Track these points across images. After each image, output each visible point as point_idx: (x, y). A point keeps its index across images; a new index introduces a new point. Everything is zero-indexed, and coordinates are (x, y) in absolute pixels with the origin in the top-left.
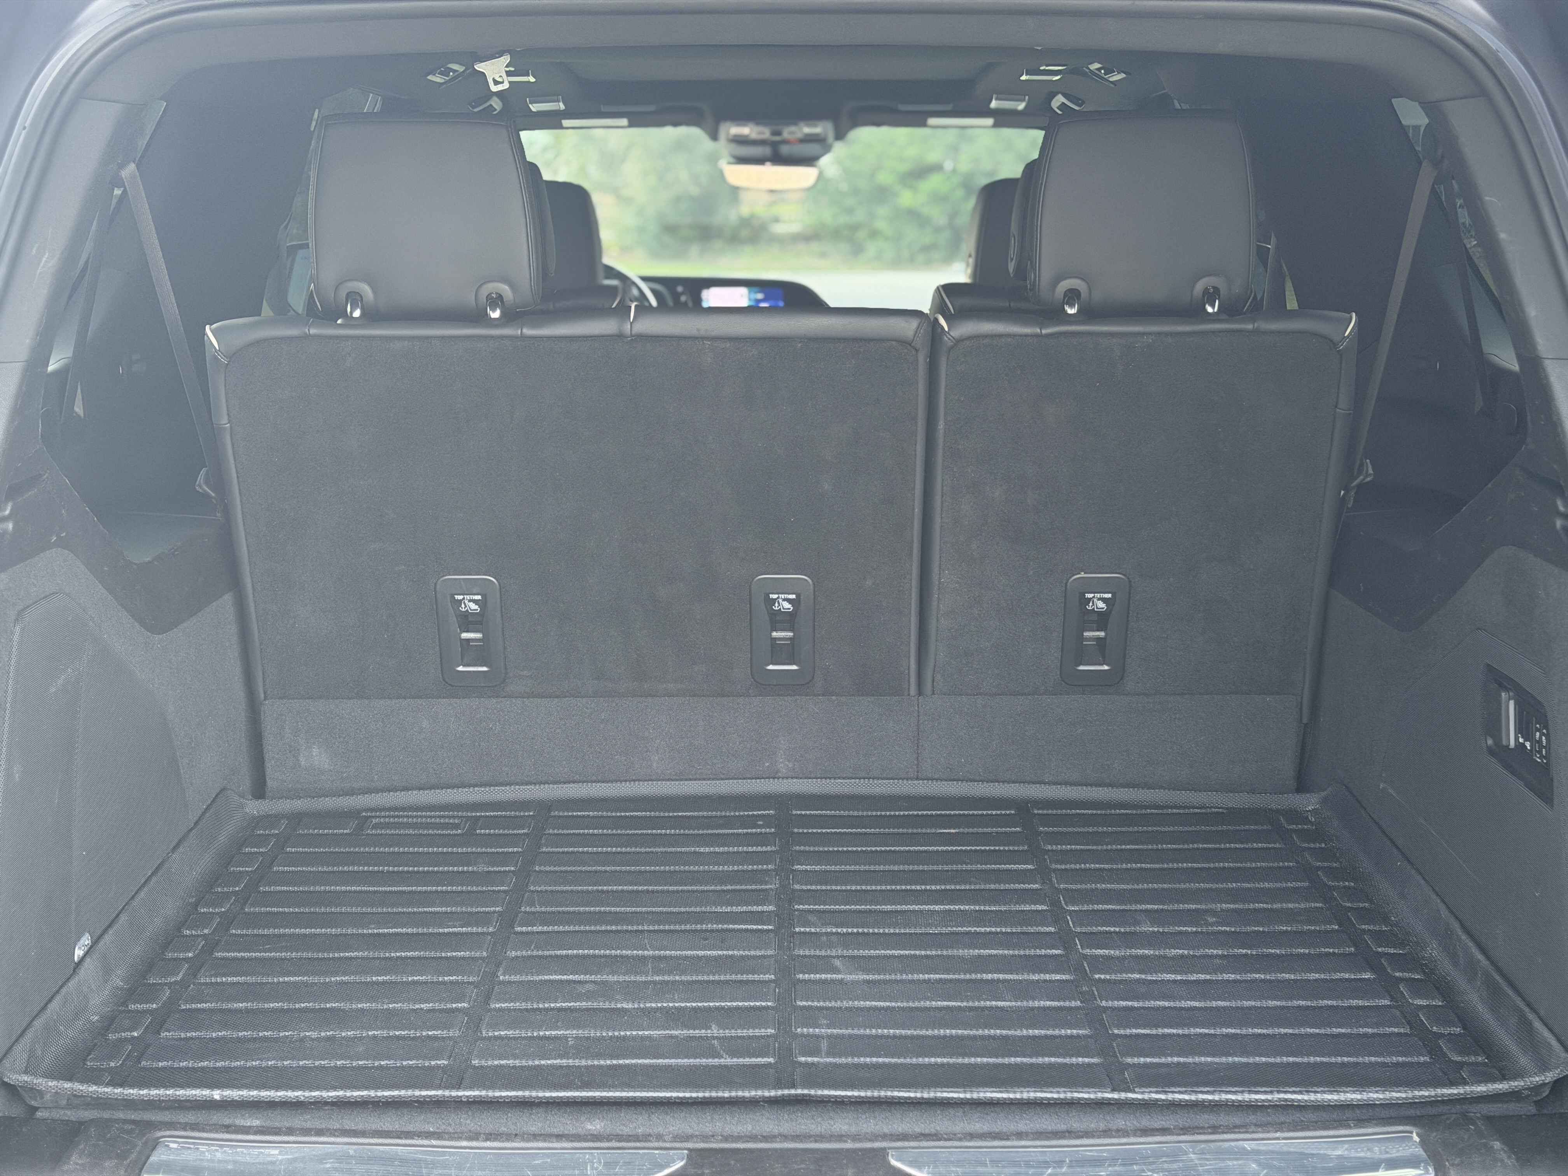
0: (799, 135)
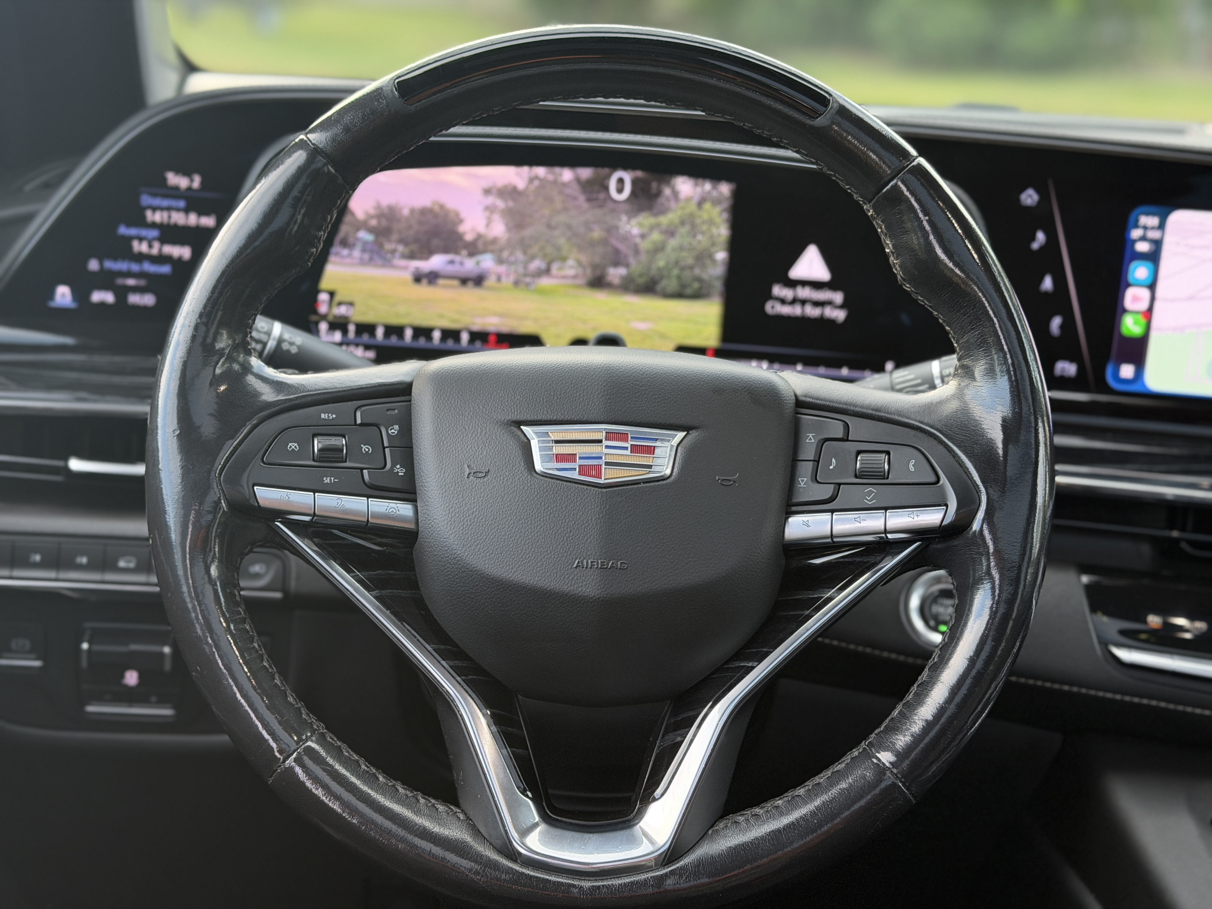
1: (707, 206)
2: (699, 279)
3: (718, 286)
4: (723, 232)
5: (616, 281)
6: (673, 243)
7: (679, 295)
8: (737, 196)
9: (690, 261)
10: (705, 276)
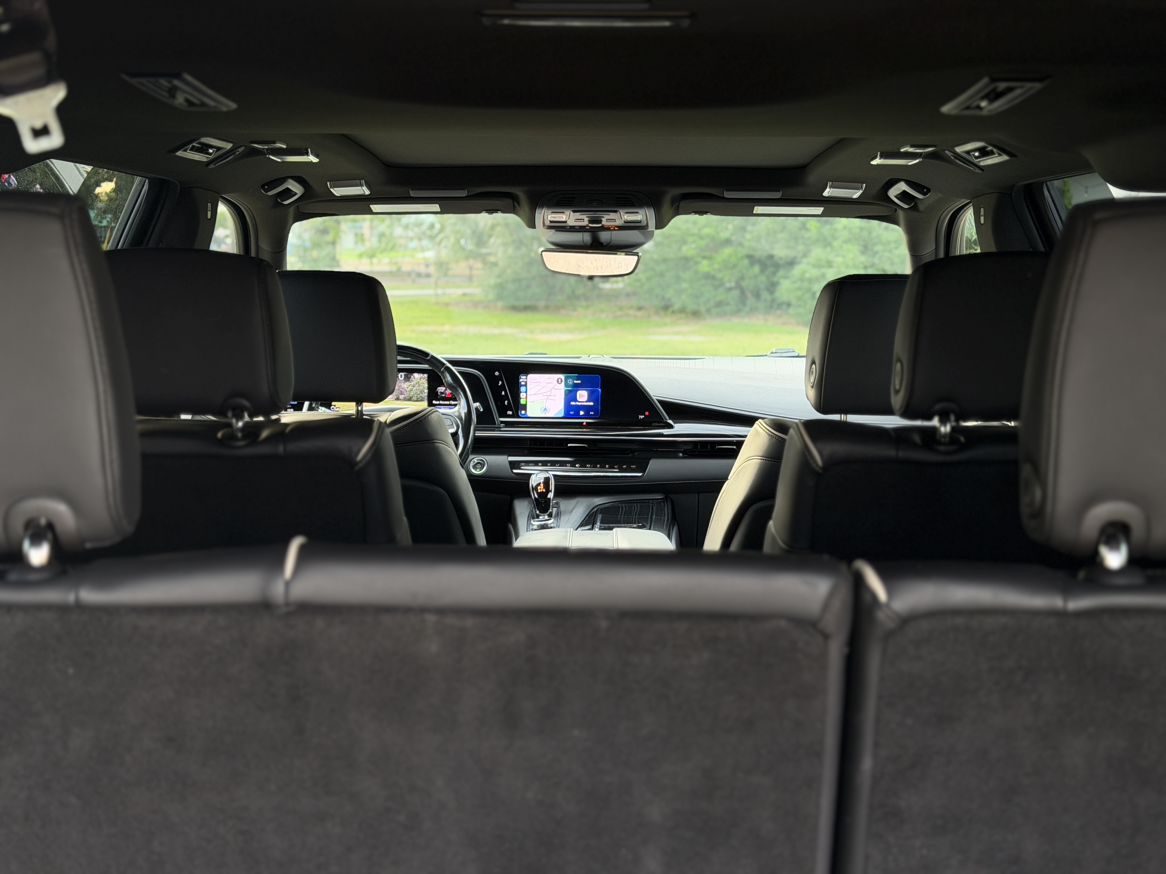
0: (619, 222)
1: (422, 379)
2: (421, 397)
3: (426, 398)
4: (426, 385)
5: (402, 398)
6: (414, 389)
7: (417, 401)
8: (428, 377)
9: (419, 393)
10: (423, 396)
